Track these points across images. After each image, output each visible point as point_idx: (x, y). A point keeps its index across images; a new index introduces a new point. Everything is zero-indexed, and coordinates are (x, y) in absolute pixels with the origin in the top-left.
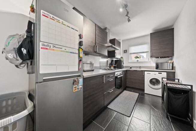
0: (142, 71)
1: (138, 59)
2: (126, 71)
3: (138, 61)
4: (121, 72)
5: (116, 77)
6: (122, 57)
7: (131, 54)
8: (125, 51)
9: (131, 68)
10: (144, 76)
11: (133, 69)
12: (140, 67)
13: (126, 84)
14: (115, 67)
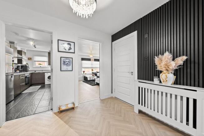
0: (43, 73)
1: (40, 65)
2: (32, 73)
3: (40, 66)
4: (28, 74)
5: (26, 77)
6: (27, 64)
7: (35, 61)
8: (30, 59)
9: (35, 71)
10: (45, 75)
11: (36, 72)
12: (42, 71)
13: (31, 82)
14: (21, 71)
